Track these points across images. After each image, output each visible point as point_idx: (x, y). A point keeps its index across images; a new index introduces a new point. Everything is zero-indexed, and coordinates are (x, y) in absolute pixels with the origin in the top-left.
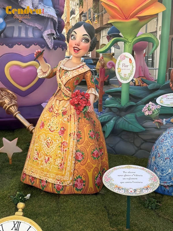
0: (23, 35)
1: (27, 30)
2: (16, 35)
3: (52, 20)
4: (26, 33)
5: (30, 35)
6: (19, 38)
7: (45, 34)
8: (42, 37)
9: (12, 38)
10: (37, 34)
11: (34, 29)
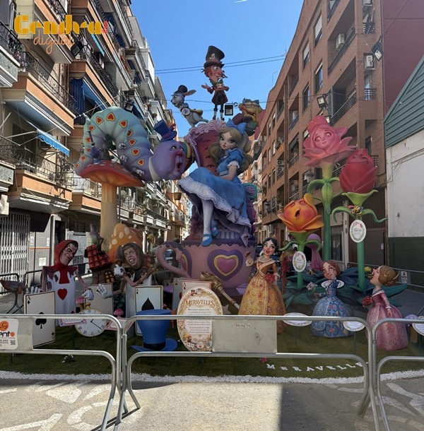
0: (228, 237)
1: (230, 234)
2: (223, 237)
3: (248, 227)
4: (230, 236)
5: (233, 237)
6: (225, 239)
7: (242, 237)
8: (240, 238)
9: (220, 239)
10: (237, 237)
11: (235, 233)
